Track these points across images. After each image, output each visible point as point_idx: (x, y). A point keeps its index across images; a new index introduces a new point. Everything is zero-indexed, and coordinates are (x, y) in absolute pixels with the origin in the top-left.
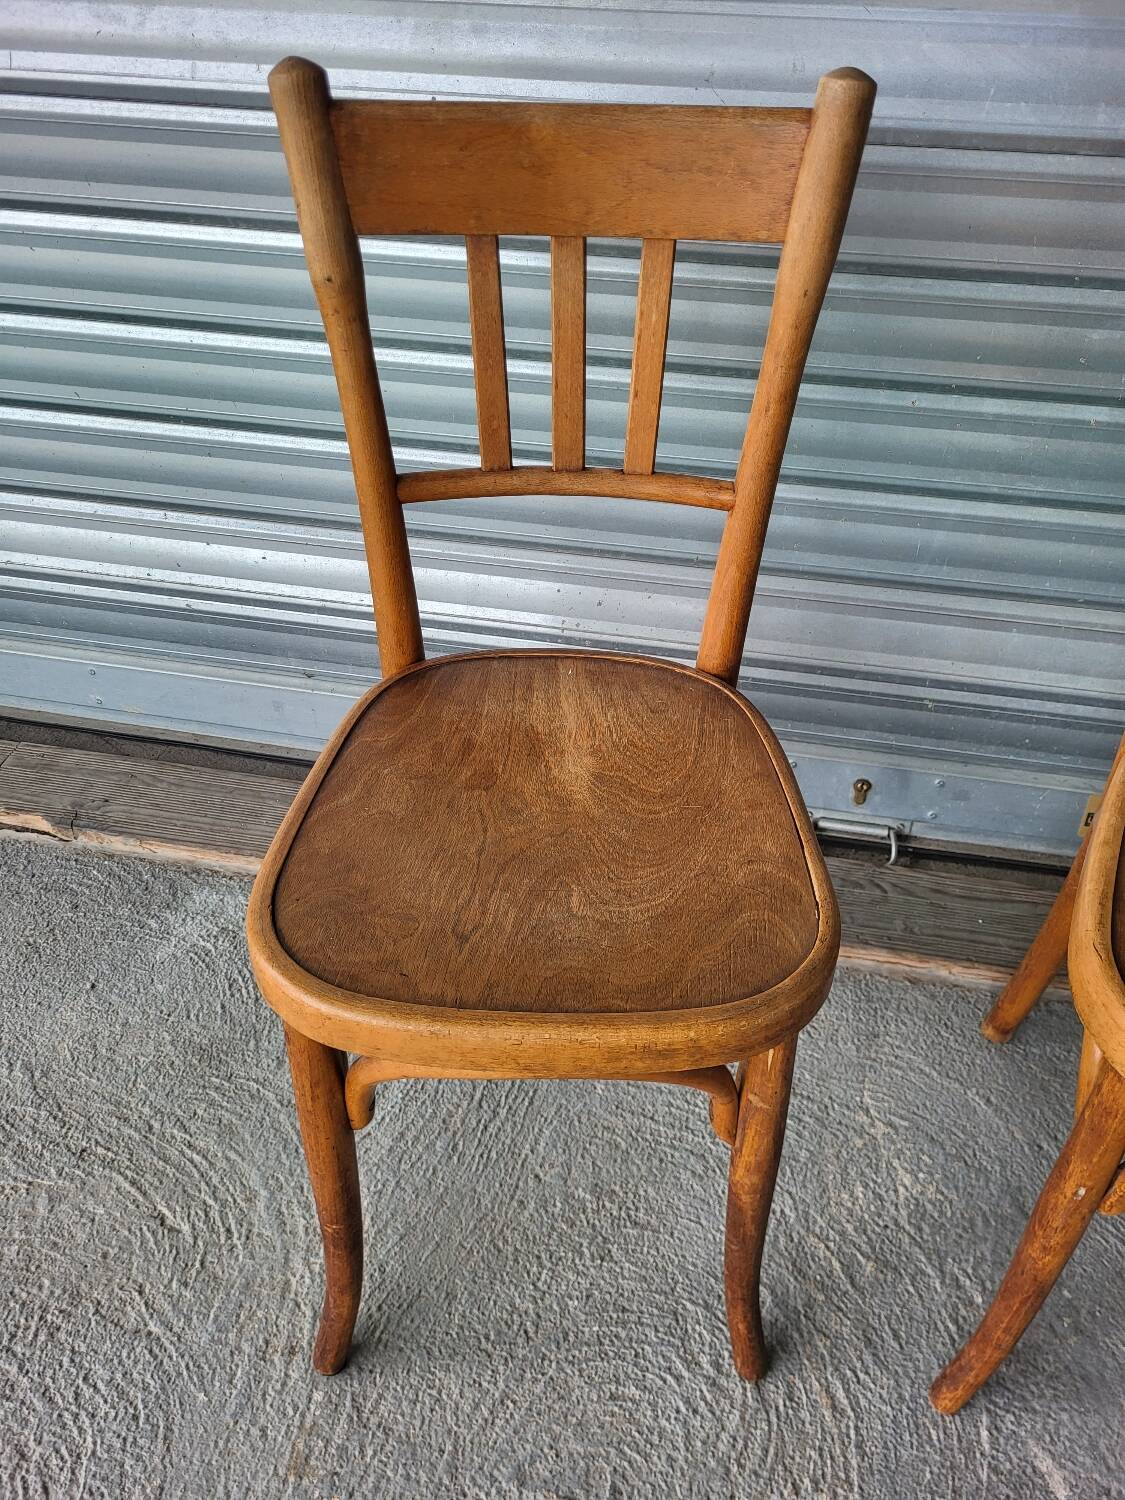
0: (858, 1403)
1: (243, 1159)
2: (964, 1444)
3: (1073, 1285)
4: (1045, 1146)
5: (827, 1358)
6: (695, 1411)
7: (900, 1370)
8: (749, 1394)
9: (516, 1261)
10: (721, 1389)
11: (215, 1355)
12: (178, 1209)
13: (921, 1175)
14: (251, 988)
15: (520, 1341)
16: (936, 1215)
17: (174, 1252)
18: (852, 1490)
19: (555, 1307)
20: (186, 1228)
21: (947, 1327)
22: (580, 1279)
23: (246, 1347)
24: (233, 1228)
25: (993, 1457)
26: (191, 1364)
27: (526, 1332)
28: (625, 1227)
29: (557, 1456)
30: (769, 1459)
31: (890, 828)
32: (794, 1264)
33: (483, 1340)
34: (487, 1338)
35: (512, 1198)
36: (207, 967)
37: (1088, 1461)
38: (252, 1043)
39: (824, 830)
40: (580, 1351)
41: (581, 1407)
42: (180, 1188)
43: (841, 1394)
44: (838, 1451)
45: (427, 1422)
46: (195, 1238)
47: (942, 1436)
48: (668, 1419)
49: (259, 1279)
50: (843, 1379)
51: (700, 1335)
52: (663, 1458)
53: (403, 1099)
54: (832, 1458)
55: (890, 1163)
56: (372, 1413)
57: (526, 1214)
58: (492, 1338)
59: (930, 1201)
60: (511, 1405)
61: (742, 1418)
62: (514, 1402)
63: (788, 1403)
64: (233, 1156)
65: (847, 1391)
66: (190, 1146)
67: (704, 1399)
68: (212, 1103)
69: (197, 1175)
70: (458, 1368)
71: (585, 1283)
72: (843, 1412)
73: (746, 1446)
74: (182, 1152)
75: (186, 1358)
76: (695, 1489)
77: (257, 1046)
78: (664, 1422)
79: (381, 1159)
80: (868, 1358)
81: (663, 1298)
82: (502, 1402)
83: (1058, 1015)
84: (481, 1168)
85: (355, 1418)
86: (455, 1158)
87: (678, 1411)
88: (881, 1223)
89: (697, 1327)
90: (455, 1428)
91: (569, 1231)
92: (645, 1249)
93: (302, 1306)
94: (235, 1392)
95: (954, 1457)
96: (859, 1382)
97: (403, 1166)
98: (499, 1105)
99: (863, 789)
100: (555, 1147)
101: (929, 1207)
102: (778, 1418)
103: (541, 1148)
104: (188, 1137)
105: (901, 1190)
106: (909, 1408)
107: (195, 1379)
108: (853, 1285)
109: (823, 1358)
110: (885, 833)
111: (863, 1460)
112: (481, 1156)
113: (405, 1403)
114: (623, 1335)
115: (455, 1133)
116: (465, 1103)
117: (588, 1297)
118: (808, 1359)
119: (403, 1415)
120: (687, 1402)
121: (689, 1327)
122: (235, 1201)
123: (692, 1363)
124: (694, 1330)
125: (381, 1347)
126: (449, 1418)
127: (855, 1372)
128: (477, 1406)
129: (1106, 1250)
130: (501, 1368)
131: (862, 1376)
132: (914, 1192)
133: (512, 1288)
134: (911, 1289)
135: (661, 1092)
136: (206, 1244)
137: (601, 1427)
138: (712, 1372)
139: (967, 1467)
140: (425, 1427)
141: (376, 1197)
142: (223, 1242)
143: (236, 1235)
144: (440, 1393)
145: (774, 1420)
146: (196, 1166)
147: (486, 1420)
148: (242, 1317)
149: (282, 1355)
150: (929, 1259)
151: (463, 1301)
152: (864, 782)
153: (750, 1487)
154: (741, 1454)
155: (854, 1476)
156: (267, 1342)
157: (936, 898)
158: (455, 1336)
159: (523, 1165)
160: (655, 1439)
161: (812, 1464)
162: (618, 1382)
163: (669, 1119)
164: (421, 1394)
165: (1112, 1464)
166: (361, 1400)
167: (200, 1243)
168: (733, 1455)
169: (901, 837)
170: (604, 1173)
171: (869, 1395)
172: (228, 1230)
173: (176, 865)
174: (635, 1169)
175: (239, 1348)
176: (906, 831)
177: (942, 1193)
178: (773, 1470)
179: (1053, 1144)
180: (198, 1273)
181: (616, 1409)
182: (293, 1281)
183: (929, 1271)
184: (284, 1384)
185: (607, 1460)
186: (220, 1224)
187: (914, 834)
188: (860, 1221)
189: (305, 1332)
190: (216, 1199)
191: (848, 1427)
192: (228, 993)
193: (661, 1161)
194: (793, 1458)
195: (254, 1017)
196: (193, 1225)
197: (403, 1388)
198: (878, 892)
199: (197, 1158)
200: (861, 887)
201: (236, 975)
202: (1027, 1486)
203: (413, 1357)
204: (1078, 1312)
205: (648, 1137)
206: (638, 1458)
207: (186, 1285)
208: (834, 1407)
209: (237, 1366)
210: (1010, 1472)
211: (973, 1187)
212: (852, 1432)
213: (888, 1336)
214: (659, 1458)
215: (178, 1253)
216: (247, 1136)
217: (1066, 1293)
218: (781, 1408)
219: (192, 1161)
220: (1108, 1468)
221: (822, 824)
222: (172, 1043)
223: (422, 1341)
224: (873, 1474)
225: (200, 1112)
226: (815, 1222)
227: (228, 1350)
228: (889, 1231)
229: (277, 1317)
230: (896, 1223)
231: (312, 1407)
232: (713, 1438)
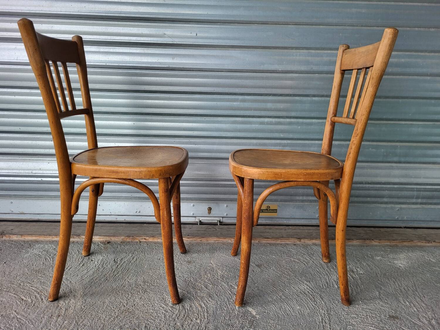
0: (207, 306)
1: (47, 287)
2: (232, 309)
3: (258, 284)
4: (252, 264)
5: (200, 300)
6: (167, 312)
7: (217, 300)
8: (181, 308)
9: (122, 295)
10: (174, 308)
11: (37, 319)
12: (27, 297)
13: (224, 271)
14: (51, 259)
15: (122, 307)
16: (227, 277)
17: (26, 304)
18: (205, 319)
19: (132, 301)
20: (30, 300)
21: (229, 293)
22: (139, 296)
23: (46, 317)
24: (43, 298)
25: (239, 310)
26: (29, 321)
27: (124, 305)
28: (151, 286)
29: (131, 323)
30: (185, 317)
31: (217, 220)
32: (193, 287)
33: (112, 308)
34: (113, 308)
35: (122, 286)
36: (39, 257)
37: (260, 308)
38: (51, 268)
39: (203, 222)
40: (138, 307)
41: (138, 315)
42: (28, 294)
43: (203, 305)
44: (202, 313)
45: (96, 322)
46: (32, 302)
47: (227, 309)
48: (160, 314)
49: (50, 306)
50: (204, 303)
51: (169, 301)
52: (159, 320)
53: (93, 273)
54: (200, 315)
55: (216, 270)
56: (81, 323)
57: (125, 288)
58: (115, 307)
59: (225, 275)
60: (119, 317)
61: (179, 311)
62: (120, 317)
63: (190, 308)
64: (44, 287)
65: (205, 304)
66: (32, 286)
67: (169, 309)
68: (39, 279)
69: (33, 291)
70: (105, 313)
71: (140, 296)
72: (203, 308)
73: (179, 316)
74: (29, 288)
75: (28, 320)
76: (166, 324)
77: (52, 268)
78: (159, 315)
79: (86, 283)
80: (210, 299)
81: (160, 296)
82: (117, 317)
83: (255, 246)
84: (114, 282)
85: (76, 324)
86: (107, 281)
87: (163, 312)
88: (214, 279)
89: (168, 299)
90: (104, 323)
91: (136, 289)
92: (156, 289)
93: (62, 309)
94: (42, 324)
95: (230, 311)
96: (208, 303)
97: (92, 284)
98: (119, 272)
99: (210, 209)
100: (134, 277)
101: (225, 276)
102: (188, 310)
103: (130, 277)
104: (31, 285)
105: (219, 274)
106: (219, 305)
107: (30, 323)
108: (207, 288)
109: (199, 300)
110: (217, 221)
111: (208, 314)
112: (114, 280)
113: (90, 320)
114: (149, 303)
115: (107, 277)
116: (110, 272)
117: (141, 298)
118: (195, 301)
119: (90, 322)
120: (165, 311)
121: (166, 300)
122: (44, 294)
123: (167, 305)
124: (167, 300)
125: (84, 313)
126: (102, 321)
127: (207, 302)
128: (110, 318)
129: (265, 278)
130: (117, 312)
131: (208, 302)
132: (222, 274)
133: (121, 299)
134: (221, 288)
135: (161, 266)
136: (35, 302)
137: (143, 317)
138: (172, 305)
139: (233, 312)
140: (96, 324)
141: (85, 289)
142: (40, 301)
143: (44, 299)
144: (100, 318)
145: (187, 311)
146: (33, 290)
147: (112, 320)
148: (45, 312)
149: (56, 317)
150: (225, 283)
151: (107, 303)
152: (210, 208)
153: (180, 321)
154: (178, 317)
155: (206, 317)
156: (52, 315)
157: (228, 229)
158: (105, 308)
159: (125, 280)
160: (157, 318)
161: (196, 316)
162: (148, 310)
163: (163, 270)
164: (95, 318)
165: (266, 308)
166: (78, 321)
167: (34, 302)
168: (176, 317)
169: (220, 222)
170: (146, 279)
171: (210, 304)
172: (42, 299)
173: (31, 241)
174: (154, 278)
175: (43, 317)
176: (222, 221)
177: (228, 273)
178: (186, 318)
179: (254, 264)
180: (32, 306)
181: (147, 314)
182: (60, 305)
183: (225, 285)
184: (56, 321)
185: (144, 322)
186: (39, 298)
187: (223, 221)
188: (209, 279)
189: (63, 312)
190: (39, 294)
191: (205, 310)
192: (45, 260)
193: (161, 276)
194: (191, 316)
195: (52, 264)
196: (32, 299)
197: (90, 318)
198: (215, 229)
199: (33, 288)
200: (210, 229)
201: (47, 257)
202: (247, 313)
203: (93, 313)
204: (259, 287)
205: (158, 273)
206: (152, 321)
207: (29, 309)
208: (201, 307)
209: (43, 320)
210: (243, 312)
211: (235, 272)
212: (206, 310)
213: (215, 295)
214: (158, 320)
215: (27, 304)
216: (49, 283)
217: (256, 285)
218: (189, 309)
219: (32, 289)
220: (265, 309)
221: (202, 221)
222: (28, 270)
223: (96, 310)
224: (210, 316)
225: (35, 281)
226: (198, 281)
227: (40, 318)
228: (216, 280)
229: (55, 311)
230: (217, 279)
231: (64, 324)
232: (171, 315)
